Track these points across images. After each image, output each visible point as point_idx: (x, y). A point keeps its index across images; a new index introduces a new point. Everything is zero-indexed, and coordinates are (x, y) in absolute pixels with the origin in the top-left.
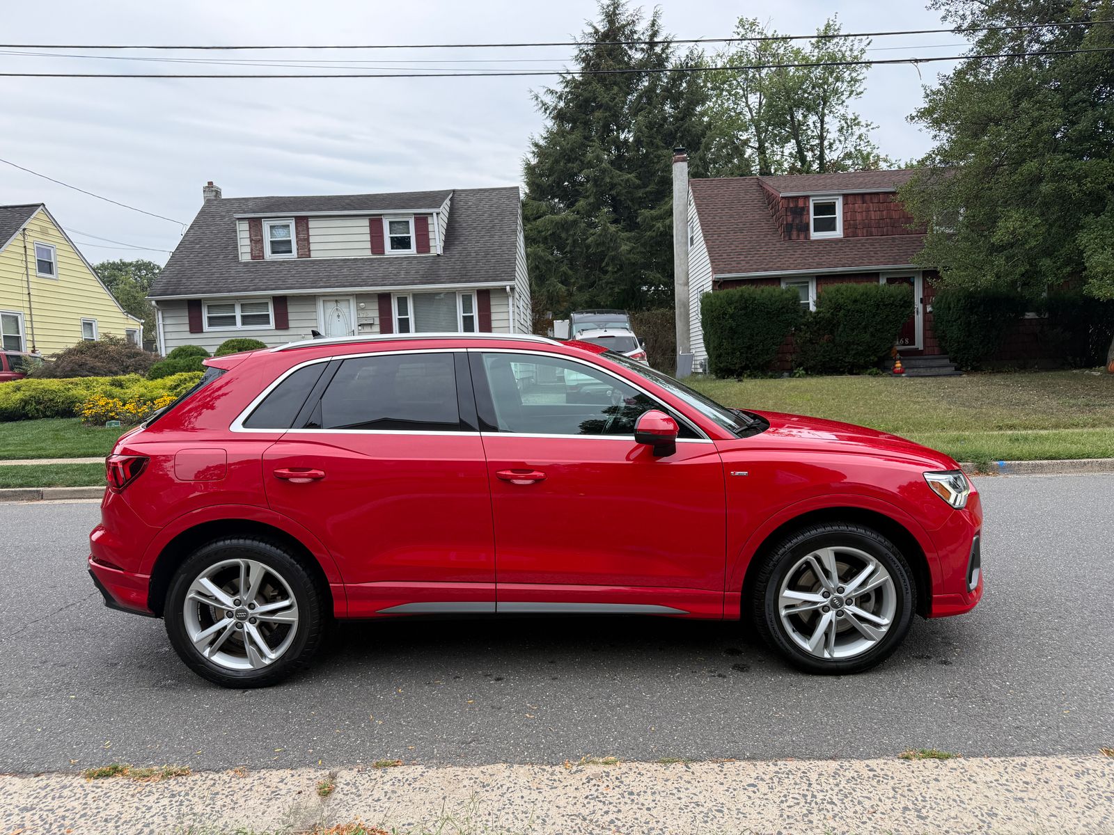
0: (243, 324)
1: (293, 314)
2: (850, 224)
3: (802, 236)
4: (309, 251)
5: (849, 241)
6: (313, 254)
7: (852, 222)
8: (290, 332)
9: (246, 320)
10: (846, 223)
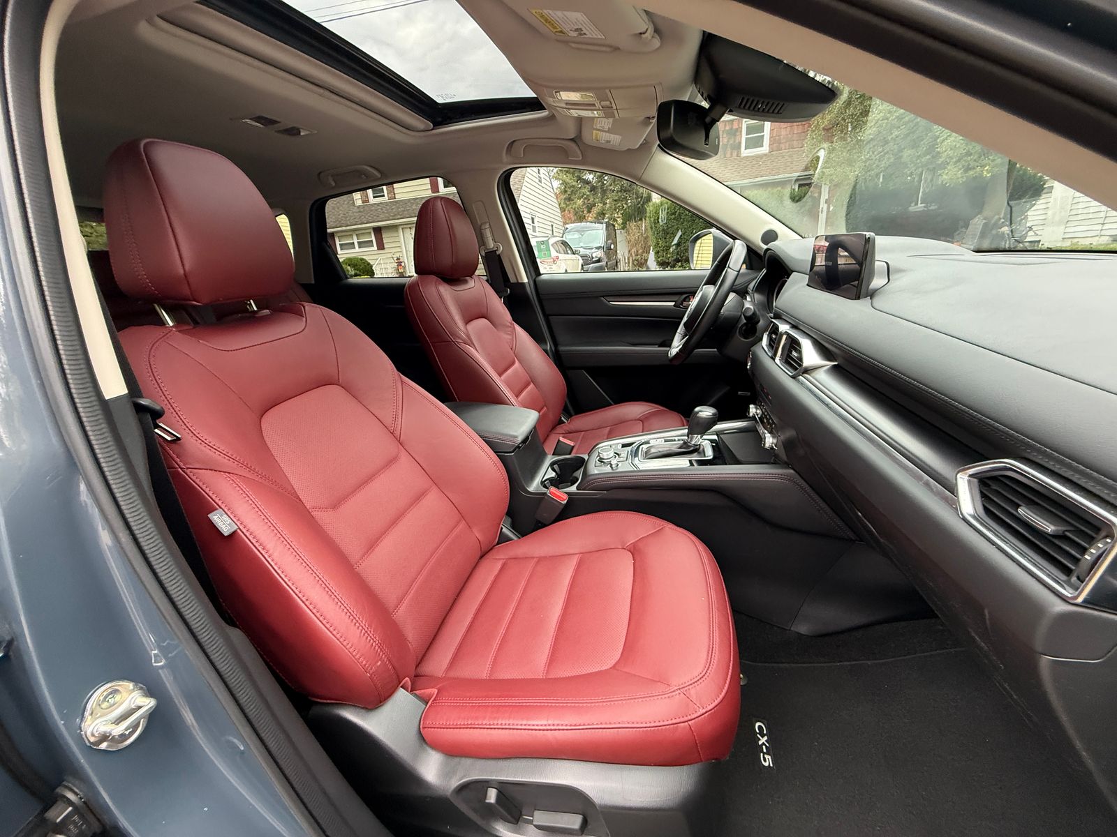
0: (360, 247)
1: (386, 237)
2: (775, 140)
3: (735, 154)
4: (394, 194)
5: (772, 155)
6: (397, 197)
7: (777, 138)
8: (386, 251)
9: (361, 244)
10: (772, 139)
